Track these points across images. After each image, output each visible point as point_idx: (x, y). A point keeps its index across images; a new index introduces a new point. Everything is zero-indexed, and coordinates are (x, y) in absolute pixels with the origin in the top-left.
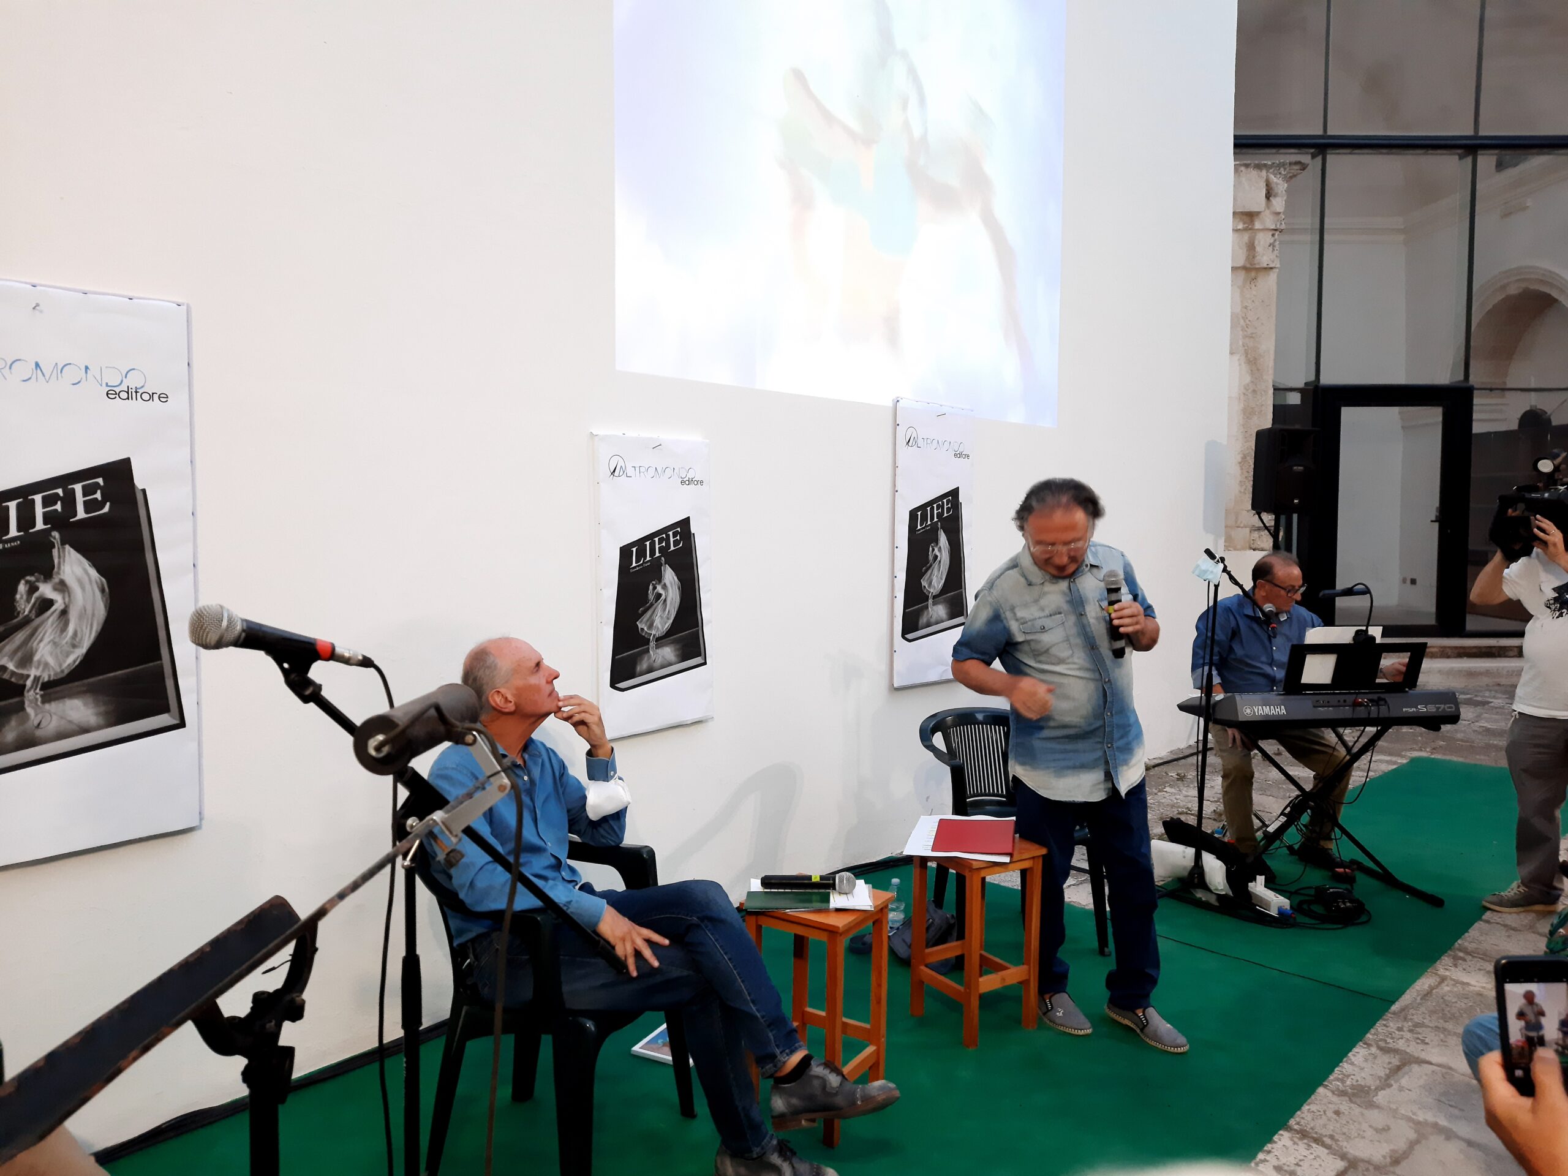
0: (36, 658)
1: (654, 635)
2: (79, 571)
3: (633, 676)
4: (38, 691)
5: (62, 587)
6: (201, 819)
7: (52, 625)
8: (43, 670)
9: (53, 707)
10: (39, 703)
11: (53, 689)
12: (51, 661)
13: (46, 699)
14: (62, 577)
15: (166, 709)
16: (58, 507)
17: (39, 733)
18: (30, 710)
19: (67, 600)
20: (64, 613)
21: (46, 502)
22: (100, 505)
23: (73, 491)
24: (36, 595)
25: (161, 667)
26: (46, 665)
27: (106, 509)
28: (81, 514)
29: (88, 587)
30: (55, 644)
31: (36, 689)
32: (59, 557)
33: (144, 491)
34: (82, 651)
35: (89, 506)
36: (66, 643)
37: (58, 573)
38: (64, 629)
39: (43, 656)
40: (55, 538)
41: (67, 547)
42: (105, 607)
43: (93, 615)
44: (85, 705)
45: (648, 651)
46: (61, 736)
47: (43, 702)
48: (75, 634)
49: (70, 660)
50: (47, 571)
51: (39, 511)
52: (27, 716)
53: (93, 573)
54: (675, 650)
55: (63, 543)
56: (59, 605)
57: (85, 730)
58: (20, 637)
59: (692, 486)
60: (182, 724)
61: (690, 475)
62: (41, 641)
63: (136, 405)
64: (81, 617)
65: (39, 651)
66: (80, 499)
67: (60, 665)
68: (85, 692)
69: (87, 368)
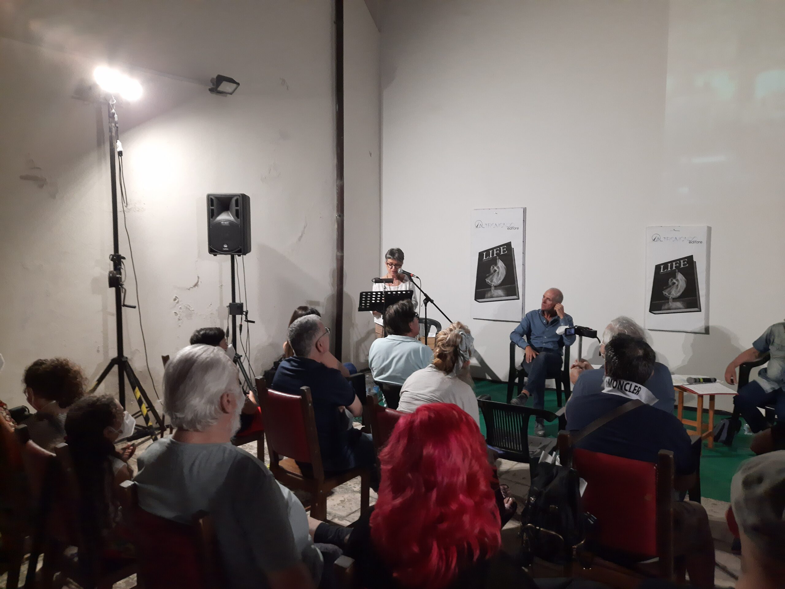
1: (672, 297)
2: (501, 265)
3: (660, 310)
5: (498, 268)
11: (496, 287)
13: (495, 289)
15: (515, 295)
16: (498, 252)
21: (496, 251)
22: (505, 251)
23: (501, 249)
24: (494, 269)
25: (515, 286)
27: (506, 252)
28: (502, 253)
30: (496, 278)
33: (513, 248)
34: (501, 280)
35: (504, 251)
41: (499, 260)
44: (502, 291)
45: (668, 302)
50: (496, 264)
51: (495, 252)
53: (504, 265)
54: (682, 304)
55: (499, 259)
56: (497, 271)
57: (501, 297)
58: (491, 276)
60: (519, 299)
61: (694, 240)
63: (513, 230)
64: (501, 274)
66: (502, 250)
69: (504, 224)
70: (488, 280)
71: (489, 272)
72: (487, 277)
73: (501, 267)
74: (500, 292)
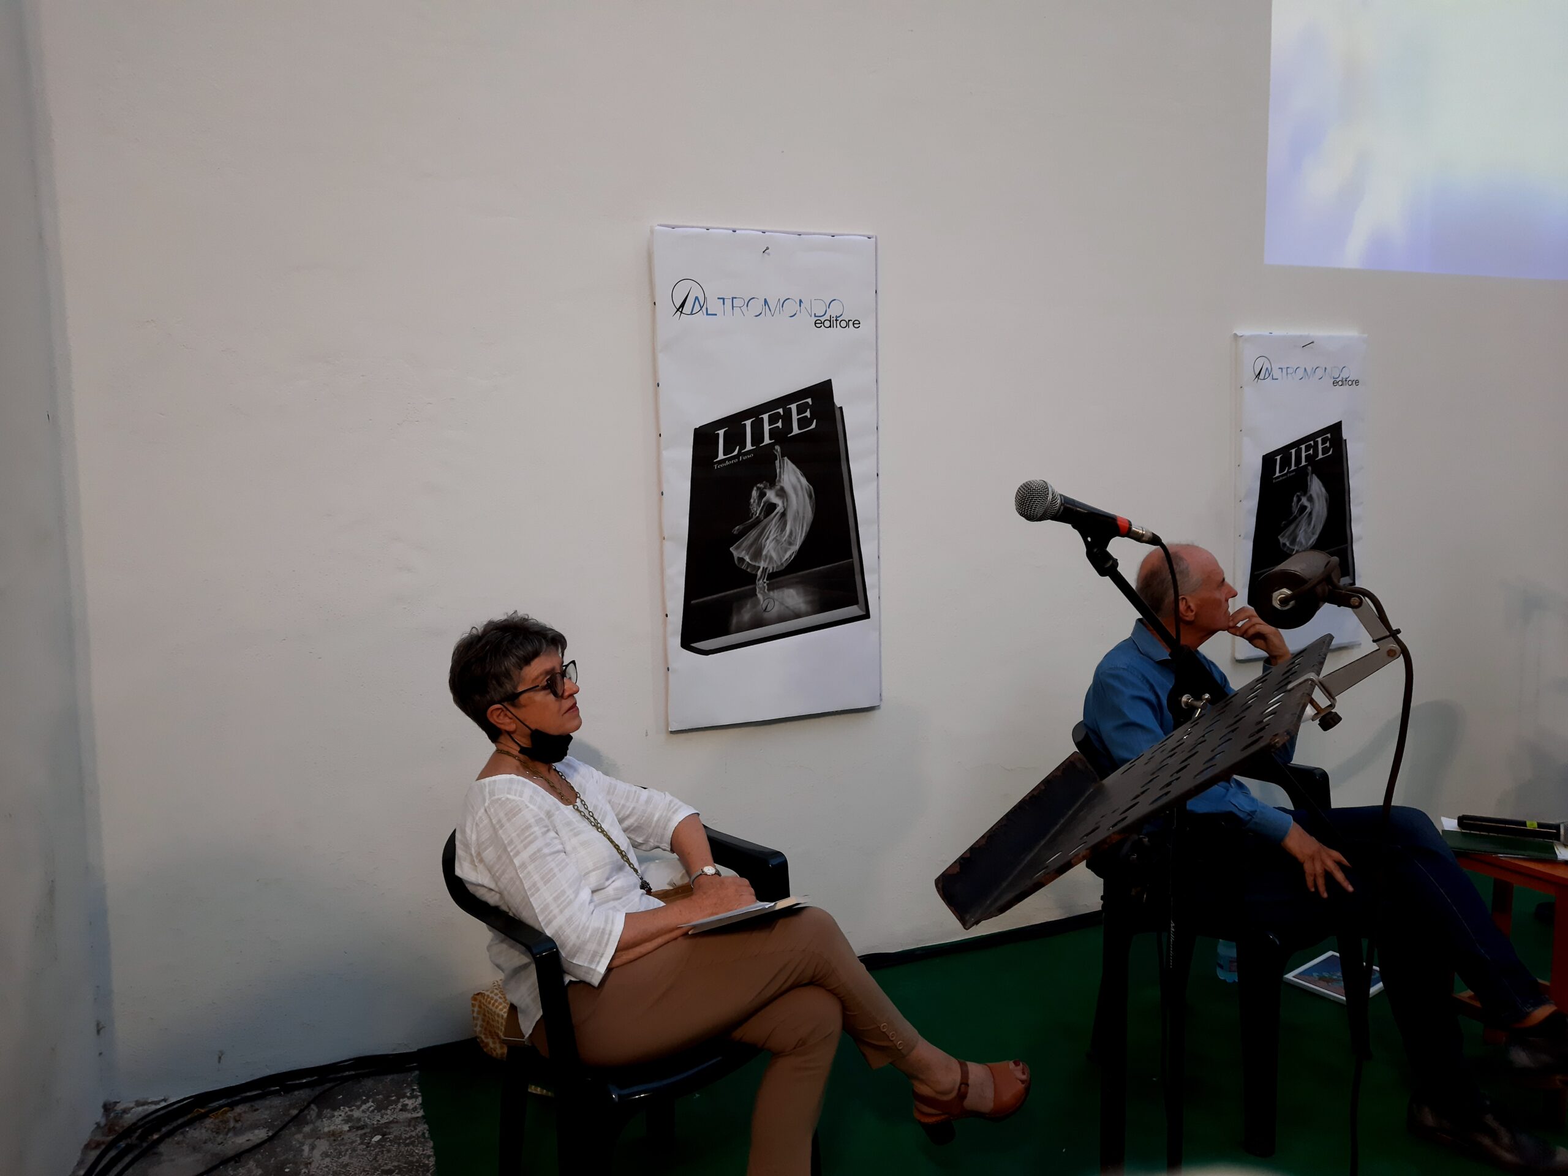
0: (764, 553)
2: (794, 480)
4: (765, 580)
5: (782, 493)
6: (881, 700)
7: (775, 525)
8: (769, 564)
9: (775, 594)
10: (766, 590)
12: (774, 555)
14: (782, 485)
17: (766, 615)
18: (760, 596)
19: (785, 504)
20: (783, 515)
24: (764, 499)
26: (771, 558)
29: (800, 493)
31: (763, 579)
32: (780, 468)
34: (796, 547)
36: (785, 540)
37: (779, 481)
38: (783, 529)
39: (768, 551)
40: (777, 451)
42: (812, 510)
43: (804, 517)
44: (798, 594)
46: (781, 619)
47: (768, 590)
48: (791, 533)
49: (787, 556)
50: (772, 479)
52: (758, 600)
53: (804, 481)
56: (779, 509)
58: (753, 534)
59: (1346, 388)
61: (1344, 375)
62: (768, 538)
64: (795, 519)
65: (766, 547)
67: (781, 559)
68: (797, 583)
69: (801, 301)
70: (740, 552)
71: (744, 511)
72: (735, 539)
73: (795, 489)
74: (792, 597)
